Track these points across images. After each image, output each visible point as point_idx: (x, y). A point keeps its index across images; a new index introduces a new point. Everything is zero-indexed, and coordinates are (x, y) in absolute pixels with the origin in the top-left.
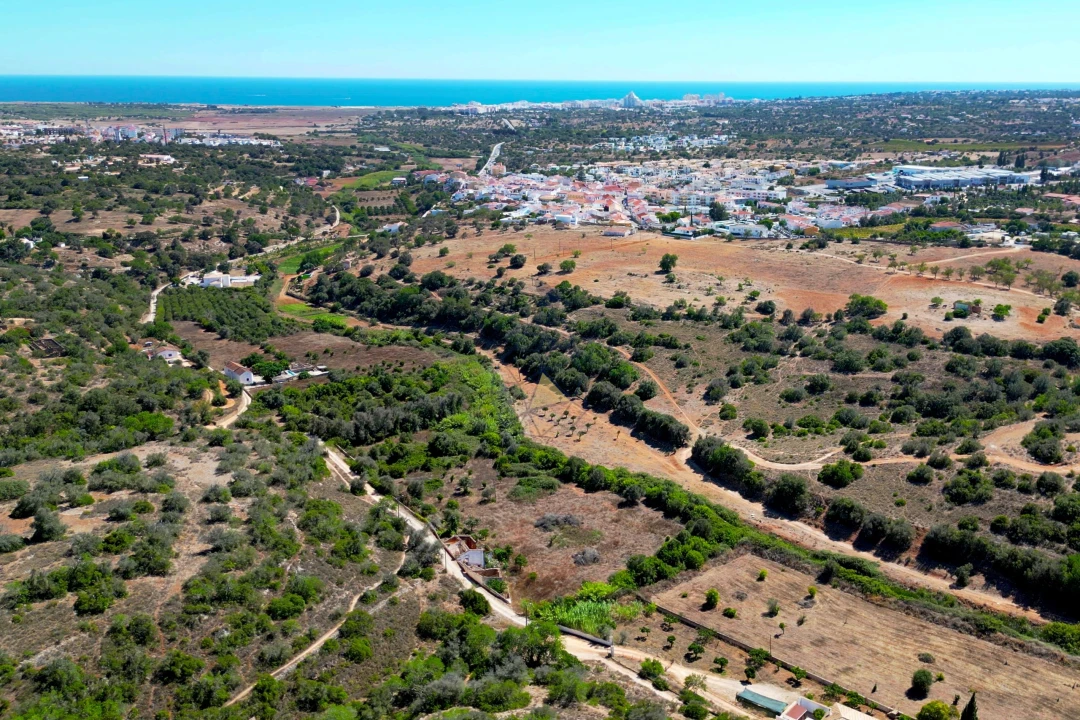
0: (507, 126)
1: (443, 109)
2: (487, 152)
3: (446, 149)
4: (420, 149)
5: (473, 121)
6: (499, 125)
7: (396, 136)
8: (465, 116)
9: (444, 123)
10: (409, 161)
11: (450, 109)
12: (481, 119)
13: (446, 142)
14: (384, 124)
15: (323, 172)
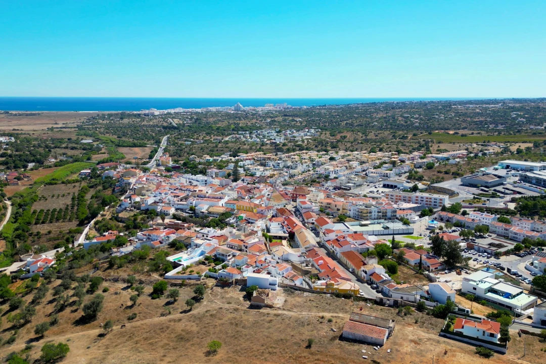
0: (171, 123)
1: (135, 112)
2: (158, 142)
3: (131, 140)
4: (113, 140)
5: (151, 120)
6: (166, 122)
7: (102, 130)
8: (147, 117)
9: (133, 121)
10: (103, 151)
11: (138, 112)
12: (156, 119)
13: (132, 135)
14: (98, 122)
15: (29, 164)
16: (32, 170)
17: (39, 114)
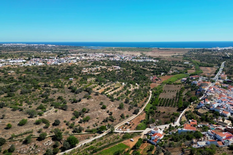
0: (226, 55)
1: (209, 49)
2: (220, 65)
3: (206, 63)
4: (198, 63)
5: (216, 53)
6: (224, 54)
7: (194, 57)
8: (214, 52)
9: (208, 53)
10: (193, 68)
11: (211, 49)
12: (219, 52)
13: (207, 61)
14: (192, 53)
15: (162, 73)
16: (162, 76)
17: (169, 49)
